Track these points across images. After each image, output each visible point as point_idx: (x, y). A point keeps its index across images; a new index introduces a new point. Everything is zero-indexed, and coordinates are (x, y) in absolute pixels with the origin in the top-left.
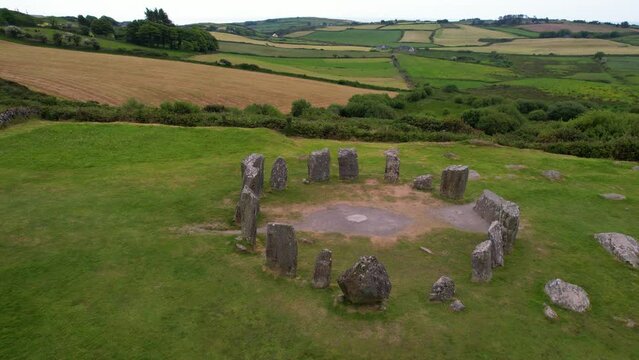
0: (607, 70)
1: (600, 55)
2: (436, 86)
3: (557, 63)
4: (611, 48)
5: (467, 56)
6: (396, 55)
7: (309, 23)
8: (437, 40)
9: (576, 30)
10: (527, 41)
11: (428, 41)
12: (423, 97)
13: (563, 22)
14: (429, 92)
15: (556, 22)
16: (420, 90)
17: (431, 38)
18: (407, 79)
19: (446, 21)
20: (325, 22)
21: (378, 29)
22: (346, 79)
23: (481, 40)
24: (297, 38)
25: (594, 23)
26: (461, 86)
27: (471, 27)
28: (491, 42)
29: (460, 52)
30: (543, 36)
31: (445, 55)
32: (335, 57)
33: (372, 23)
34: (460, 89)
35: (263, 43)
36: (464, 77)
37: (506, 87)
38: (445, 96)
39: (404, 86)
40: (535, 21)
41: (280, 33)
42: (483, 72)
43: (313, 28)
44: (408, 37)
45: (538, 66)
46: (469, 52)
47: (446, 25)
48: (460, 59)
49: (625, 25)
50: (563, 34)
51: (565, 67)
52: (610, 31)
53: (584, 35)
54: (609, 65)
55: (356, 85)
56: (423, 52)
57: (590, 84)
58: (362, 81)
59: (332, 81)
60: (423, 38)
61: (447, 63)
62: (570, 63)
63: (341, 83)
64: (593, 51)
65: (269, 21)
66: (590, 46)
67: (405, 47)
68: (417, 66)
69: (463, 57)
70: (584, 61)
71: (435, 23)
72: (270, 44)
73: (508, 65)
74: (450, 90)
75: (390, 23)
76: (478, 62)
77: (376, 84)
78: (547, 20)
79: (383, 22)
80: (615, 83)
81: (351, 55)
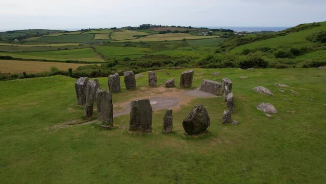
0: (189, 45)
1: (185, 40)
2: (120, 58)
3: (169, 44)
4: (188, 37)
5: (129, 44)
6: (94, 46)
7: (38, 33)
8: (113, 38)
9: (173, 30)
10: (155, 35)
11: (109, 38)
12: (114, 65)
13: (167, 27)
14: (116, 62)
15: (164, 27)
16: (112, 61)
17: (109, 37)
18: (103, 57)
19: (115, 28)
20: (48, 32)
21: (80, 34)
22: (70, 60)
23: (134, 36)
24: (32, 41)
25: (179, 27)
26: (132, 58)
27: (128, 31)
28: (139, 37)
29: (125, 42)
30: (161, 33)
31: (118, 44)
32: (59, 49)
33: (76, 31)
34: (131, 59)
35: (10, 45)
36: (131, 54)
37: (152, 56)
38: (125, 63)
39: (103, 61)
40: (155, 26)
41: (20, 38)
42: (139, 50)
43: (42, 35)
44: (97, 37)
45: (162, 45)
46: (129, 42)
47: (116, 30)
48: (126, 45)
49: (190, 27)
50: (168, 32)
51: (173, 45)
52: (185, 30)
53: (177, 32)
54: (189, 43)
55: (77, 62)
56: (108, 43)
57: (185, 51)
58: (79, 60)
59: (62, 62)
60: (106, 37)
61: (121, 48)
62: (174, 44)
63: (68, 62)
64: (182, 38)
65: (9, 32)
66: (179, 36)
67: (98, 42)
68: (107, 50)
69: (128, 44)
70: (179, 43)
71: (110, 29)
72: (14, 45)
73: (149, 46)
74: (127, 60)
75: (86, 30)
76: (135, 46)
77: (88, 61)
78: (160, 26)
79: (82, 30)
80: (194, 50)
81: (68, 48)
